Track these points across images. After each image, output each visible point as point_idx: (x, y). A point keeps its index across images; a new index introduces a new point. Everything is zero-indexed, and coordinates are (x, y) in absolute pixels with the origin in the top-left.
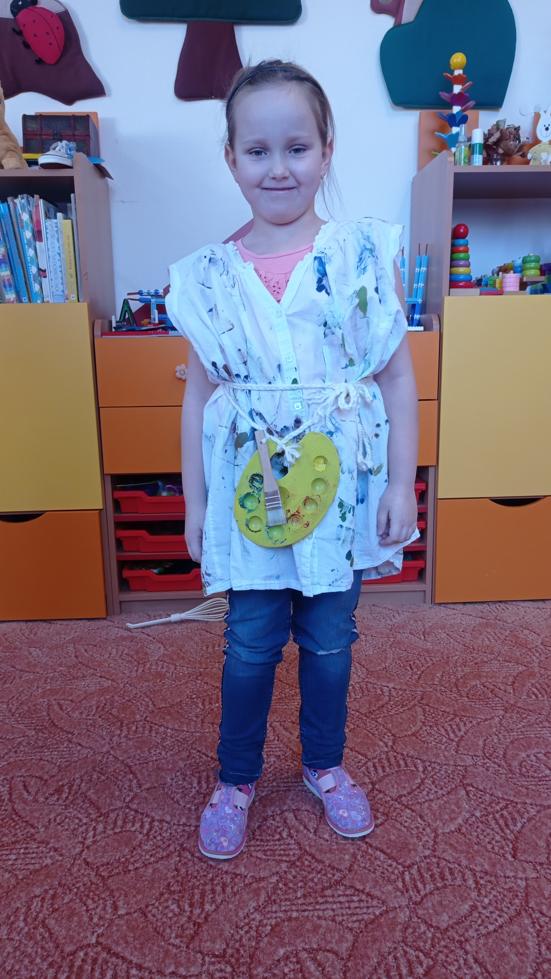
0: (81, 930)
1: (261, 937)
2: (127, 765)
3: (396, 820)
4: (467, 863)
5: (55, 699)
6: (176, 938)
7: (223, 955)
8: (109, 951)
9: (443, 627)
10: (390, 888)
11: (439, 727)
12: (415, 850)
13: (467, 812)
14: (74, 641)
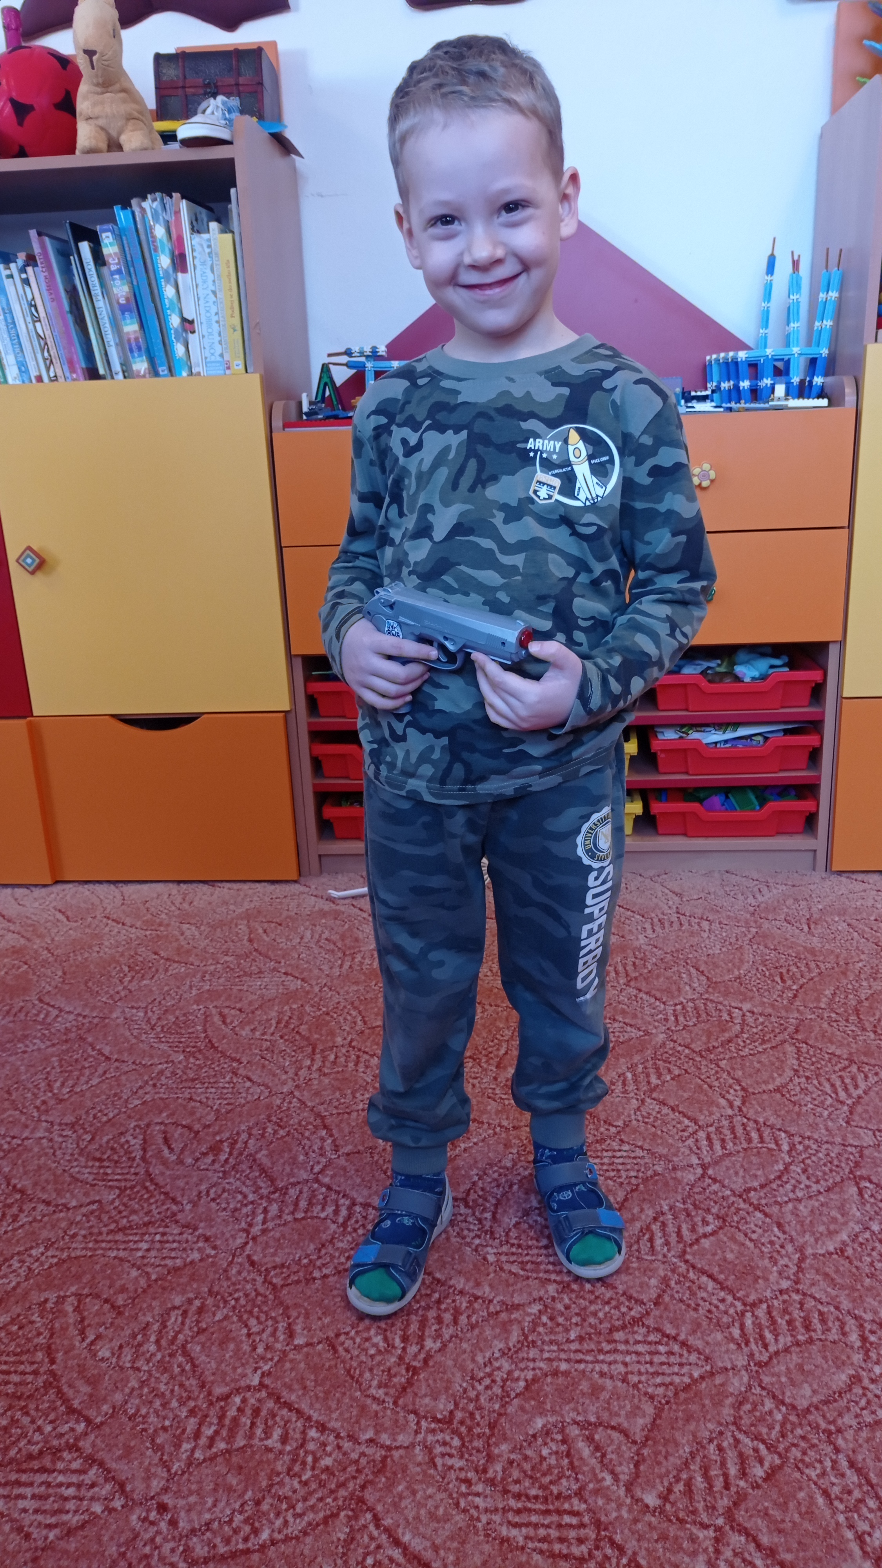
0: (238, 1364)
1: (509, 1396)
2: (318, 1115)
3: (737, 1228)
4: (850, 1306)
5: (216, 1007)
6: (379, 1387)
7: (448, 1421)
8: (278, 1399)
9: (842, 912)
10: (719, 1336)
11: (822, 1079)
12: (766, 1279)
13: (858, 1223)
14: (248, 916)
